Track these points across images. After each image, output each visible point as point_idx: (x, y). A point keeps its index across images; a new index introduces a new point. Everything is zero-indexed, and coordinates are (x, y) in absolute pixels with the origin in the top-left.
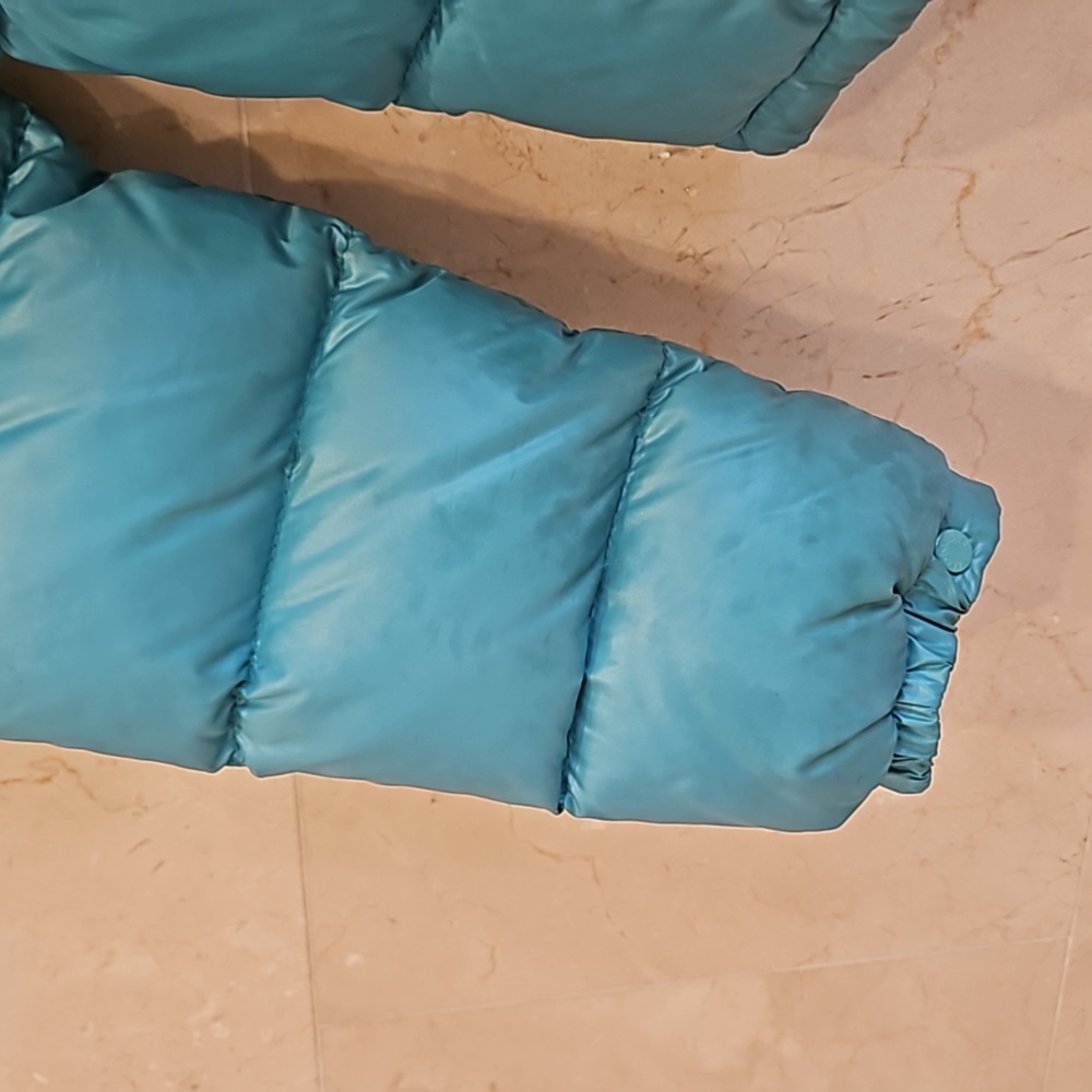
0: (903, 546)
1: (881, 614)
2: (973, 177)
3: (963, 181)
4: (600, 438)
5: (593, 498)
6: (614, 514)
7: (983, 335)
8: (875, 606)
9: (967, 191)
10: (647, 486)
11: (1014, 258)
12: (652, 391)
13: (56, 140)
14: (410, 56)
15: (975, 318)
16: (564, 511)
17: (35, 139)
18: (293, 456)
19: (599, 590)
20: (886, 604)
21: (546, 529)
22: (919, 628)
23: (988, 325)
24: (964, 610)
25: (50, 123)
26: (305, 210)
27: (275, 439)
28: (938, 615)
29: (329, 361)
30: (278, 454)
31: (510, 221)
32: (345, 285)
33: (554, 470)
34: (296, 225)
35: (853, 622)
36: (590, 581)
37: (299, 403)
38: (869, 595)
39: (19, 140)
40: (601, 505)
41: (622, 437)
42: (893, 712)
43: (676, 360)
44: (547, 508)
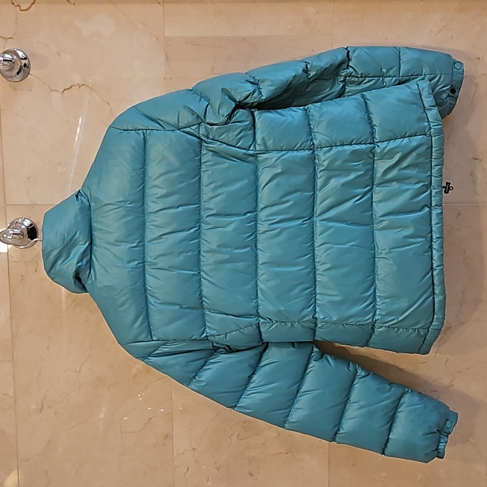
0: (439, 424)
1: (434, 434)
2: (448, 359)
3: (446, 360)
4: (394, 402)
5: (391, 411)
6: (395, 413)
7: (453, 386)
8: (434, 433)
9: (447, 361)
10: (399, 410)
11: (457, 373)
12: (402, 395)
13: (318, 350)
14: (368, 341)
15: (451, 383)
16: (387, 413)
17: (315, 349)
18: (348, 399)
19: (392, 424)
20: (436, 433)
21: (384, 415)
22: (442, 436)
23: (453, 384)
24: (450, 433)
25: (318, 347)
26: (352, 362)
27: (346, 396)
28: (445, 434)
29: (355, 386)
30: (346, 398)
31: (380, 362)
32: (358, 374)
33: (386, 406)
34: (351, 365)
35: (430, 435)
36: (390, 423)
37: (350, 391)
38: (433, 431)
39: (313, 349)
40: (393, 412)
41: (397, 402)
42: (437, 449)
43: (406, 390)
44: (385, 412)
